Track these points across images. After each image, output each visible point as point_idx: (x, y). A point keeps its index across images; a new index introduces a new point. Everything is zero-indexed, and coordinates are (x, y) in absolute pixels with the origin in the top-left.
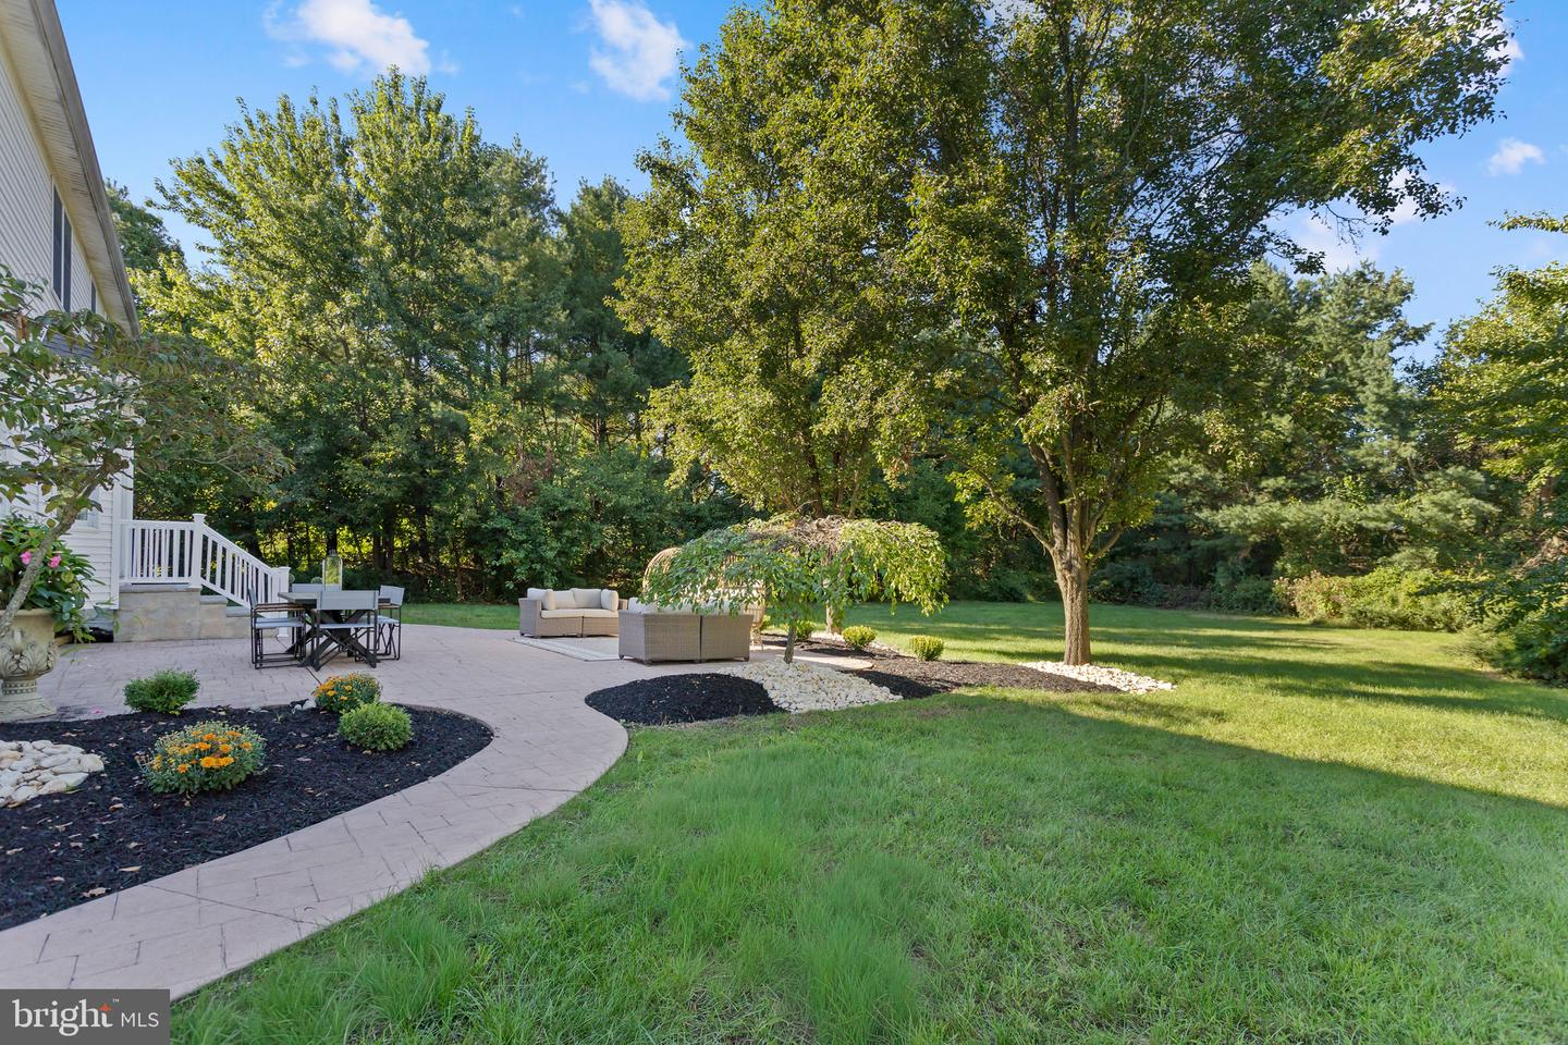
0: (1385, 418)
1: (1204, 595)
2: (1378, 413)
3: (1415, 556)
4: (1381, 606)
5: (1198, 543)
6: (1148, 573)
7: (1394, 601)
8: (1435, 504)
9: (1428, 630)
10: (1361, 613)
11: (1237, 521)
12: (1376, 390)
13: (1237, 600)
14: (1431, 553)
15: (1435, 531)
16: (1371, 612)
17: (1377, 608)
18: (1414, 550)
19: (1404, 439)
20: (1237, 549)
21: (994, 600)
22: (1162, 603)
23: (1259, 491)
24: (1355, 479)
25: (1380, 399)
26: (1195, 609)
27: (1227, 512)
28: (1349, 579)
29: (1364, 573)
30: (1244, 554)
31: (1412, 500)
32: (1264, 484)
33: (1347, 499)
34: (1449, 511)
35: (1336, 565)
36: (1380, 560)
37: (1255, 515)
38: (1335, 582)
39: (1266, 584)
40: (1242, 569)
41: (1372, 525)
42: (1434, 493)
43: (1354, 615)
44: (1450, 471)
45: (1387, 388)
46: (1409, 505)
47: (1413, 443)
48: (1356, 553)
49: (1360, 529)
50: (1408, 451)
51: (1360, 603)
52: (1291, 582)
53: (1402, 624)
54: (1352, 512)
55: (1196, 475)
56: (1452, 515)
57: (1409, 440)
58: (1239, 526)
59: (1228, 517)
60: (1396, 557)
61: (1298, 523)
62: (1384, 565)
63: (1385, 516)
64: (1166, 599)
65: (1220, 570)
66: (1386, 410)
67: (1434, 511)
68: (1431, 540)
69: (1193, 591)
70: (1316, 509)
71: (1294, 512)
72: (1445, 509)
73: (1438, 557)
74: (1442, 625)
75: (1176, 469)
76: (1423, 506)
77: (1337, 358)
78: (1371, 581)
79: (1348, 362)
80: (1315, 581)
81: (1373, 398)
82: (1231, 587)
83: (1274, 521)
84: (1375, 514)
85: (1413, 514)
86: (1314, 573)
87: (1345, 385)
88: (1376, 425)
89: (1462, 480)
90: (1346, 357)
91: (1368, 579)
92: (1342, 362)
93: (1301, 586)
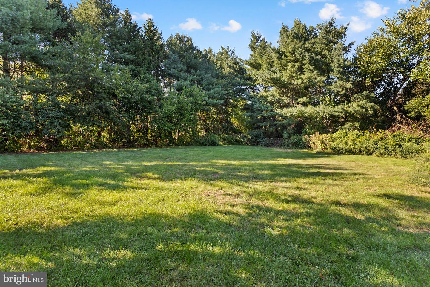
0: (341, 73)
1: (280, 142)
2: (339, 71)
3: (351, 126)
4: (342, 146)
5: (277, 123)
6: (262, 134)
7: (347, 143)
8: (359, 105)
9: (359, 154)
10: (334, 148)
11: (290, 113)
12: (338, 62)
13: (291, 143)
14: (357, 124)
15: (358, 116)
16: (339, 148)
17: (341, 146)
18: (351, 123)
19: (348, 81)
20: (290, 125)
21: (206, 145)
22: (266, 145)
23: (298, 103)
24: (330, 97)
25: (339, 66)
26: (276, 147)
27: (286, 110)
28: (329, 135)
29: (333, 133)
30: (293, 126)
31: (350, 105)
32: (299, 100)
33: (327, 105)
34: (363, 108)
35: (324, 130)
36: (339, 128)
37: (296, 111)
38: (324, 136)
39: (300, 137)
40: (292, 132)
41: (337, 114)
42: (358, 102)
43: (332, 149)
44: (364, 93)
45: (342, 61)
46: (348, 107)
47: (351, 82)
48: (330, 126)
49: (332, 116)
50: (349, 85)
51: (334, 144)
52: (309, 137)
53: (350, 153)
54: (329, 110)
55: (276, 98)
56: (365, 110)
57: (349, 81)
58: (290, 115)
59: (286, 112)
60: (346, 126)
61: (311, 114)
62: (342, 129)
63: (341, 110)
64: (268, 143)
65: (285, 132)
66: (341, 70)
67: (358, 108)
68: (357, 119)
69: (276, 141)
70: (317, 109)
71: (310, 110)
72: (362, 107)
73: (360, 126)
74: (365, 153)
75: (269, 96)
76: (354, 107)
77: (323, 53)
78: (337, 135)
79: (327, 54)
80: (317, 136)
81: (337, 65)
82: (289, 138)
83: (302, 113)
84: (338, 110)
85: (350, 110)
86: (317, 133)
87: (326, 62)
88: (338, 76)
89: (368, 97)
90: (326, 52)
91: (336, 135)
92: (325, 55)
93: (312, 138)
